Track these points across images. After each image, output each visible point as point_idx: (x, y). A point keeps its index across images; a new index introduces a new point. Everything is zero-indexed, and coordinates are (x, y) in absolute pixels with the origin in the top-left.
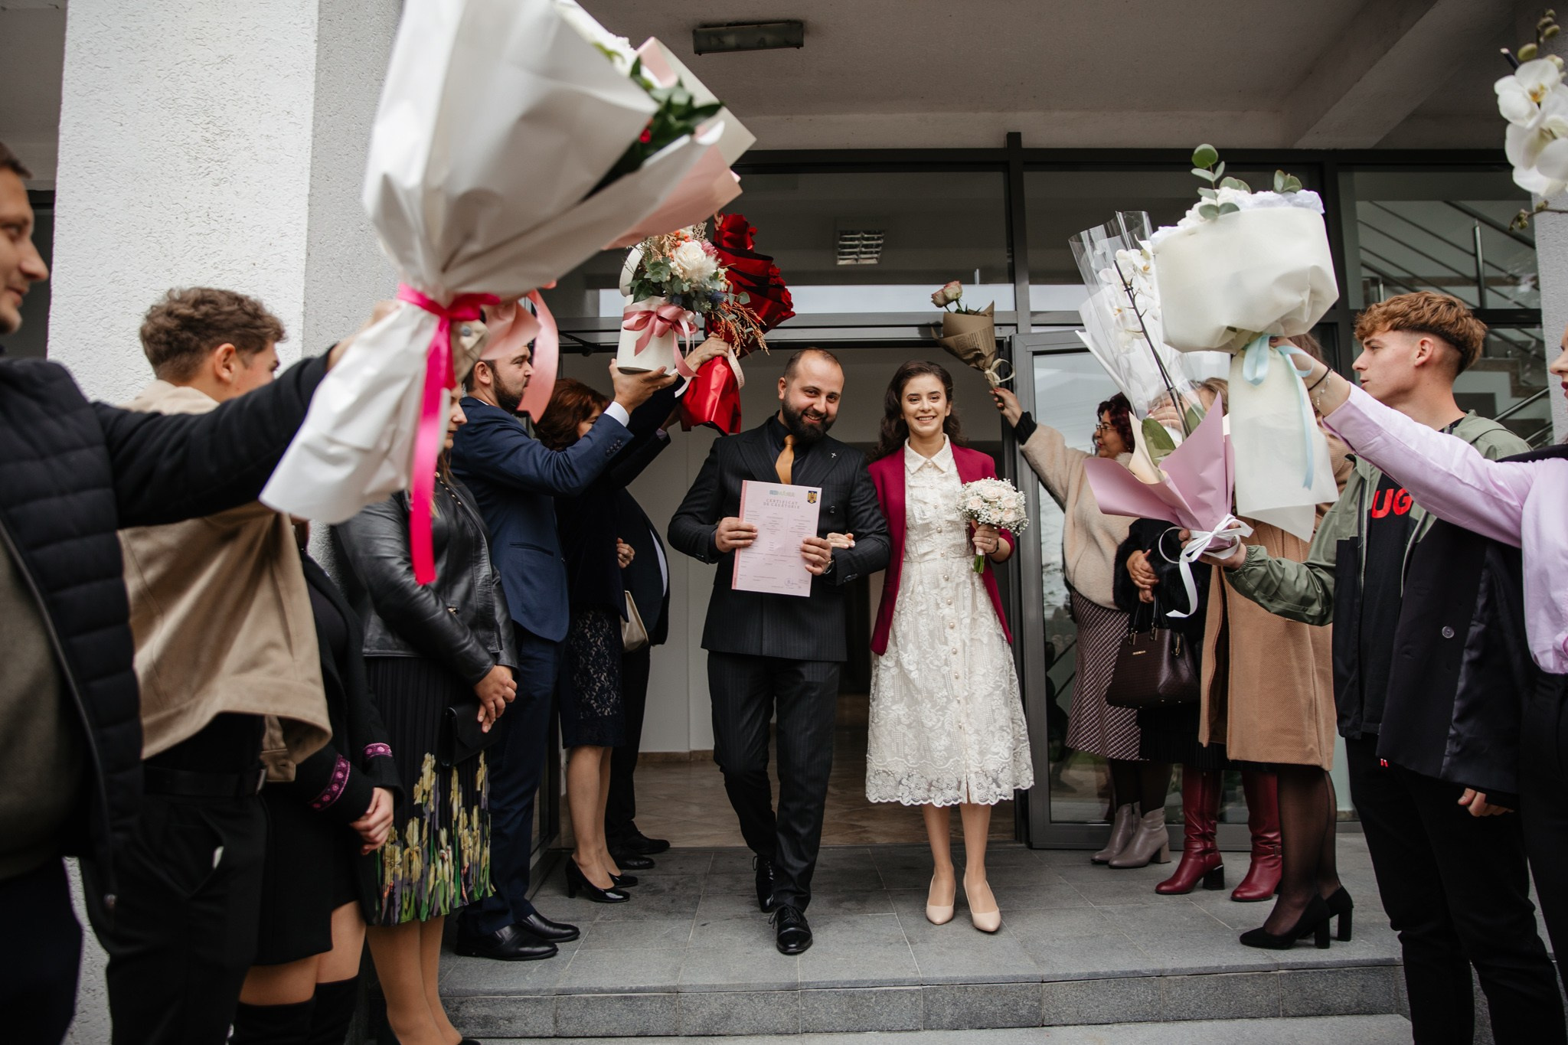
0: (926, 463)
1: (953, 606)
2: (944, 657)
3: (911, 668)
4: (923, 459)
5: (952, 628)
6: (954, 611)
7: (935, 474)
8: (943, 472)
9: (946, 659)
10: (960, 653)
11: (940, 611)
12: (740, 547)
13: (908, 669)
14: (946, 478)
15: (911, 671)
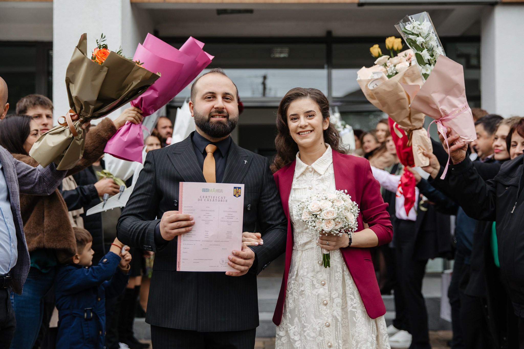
0: (307, 169)
1: (326, 287)
2: (318, 329)
3: (296, 338)
4: (305, 165)
5: (326, 305)
6: (327, 291)
7: (315, 177)
8: (320, 175)
9: (320, 331)
10: (332, 328)
11: (316, 290)
12: (180, 234)
13: (293, 339)
14: (323, 180)
15: (296, 341)
